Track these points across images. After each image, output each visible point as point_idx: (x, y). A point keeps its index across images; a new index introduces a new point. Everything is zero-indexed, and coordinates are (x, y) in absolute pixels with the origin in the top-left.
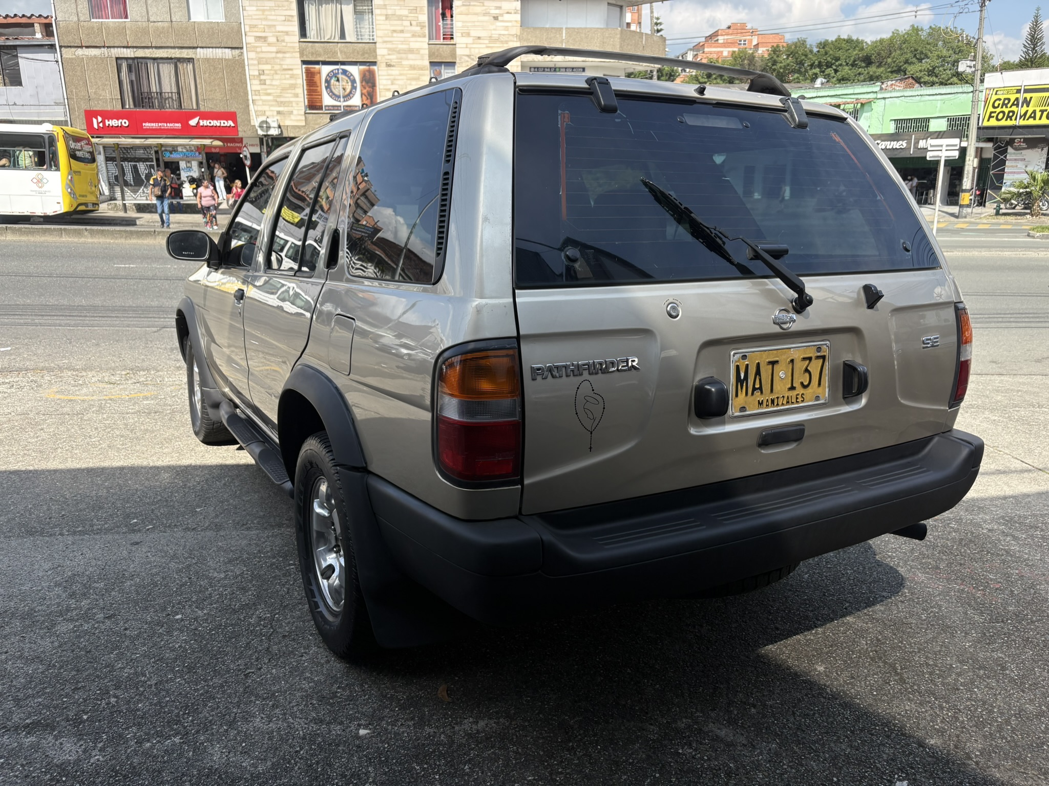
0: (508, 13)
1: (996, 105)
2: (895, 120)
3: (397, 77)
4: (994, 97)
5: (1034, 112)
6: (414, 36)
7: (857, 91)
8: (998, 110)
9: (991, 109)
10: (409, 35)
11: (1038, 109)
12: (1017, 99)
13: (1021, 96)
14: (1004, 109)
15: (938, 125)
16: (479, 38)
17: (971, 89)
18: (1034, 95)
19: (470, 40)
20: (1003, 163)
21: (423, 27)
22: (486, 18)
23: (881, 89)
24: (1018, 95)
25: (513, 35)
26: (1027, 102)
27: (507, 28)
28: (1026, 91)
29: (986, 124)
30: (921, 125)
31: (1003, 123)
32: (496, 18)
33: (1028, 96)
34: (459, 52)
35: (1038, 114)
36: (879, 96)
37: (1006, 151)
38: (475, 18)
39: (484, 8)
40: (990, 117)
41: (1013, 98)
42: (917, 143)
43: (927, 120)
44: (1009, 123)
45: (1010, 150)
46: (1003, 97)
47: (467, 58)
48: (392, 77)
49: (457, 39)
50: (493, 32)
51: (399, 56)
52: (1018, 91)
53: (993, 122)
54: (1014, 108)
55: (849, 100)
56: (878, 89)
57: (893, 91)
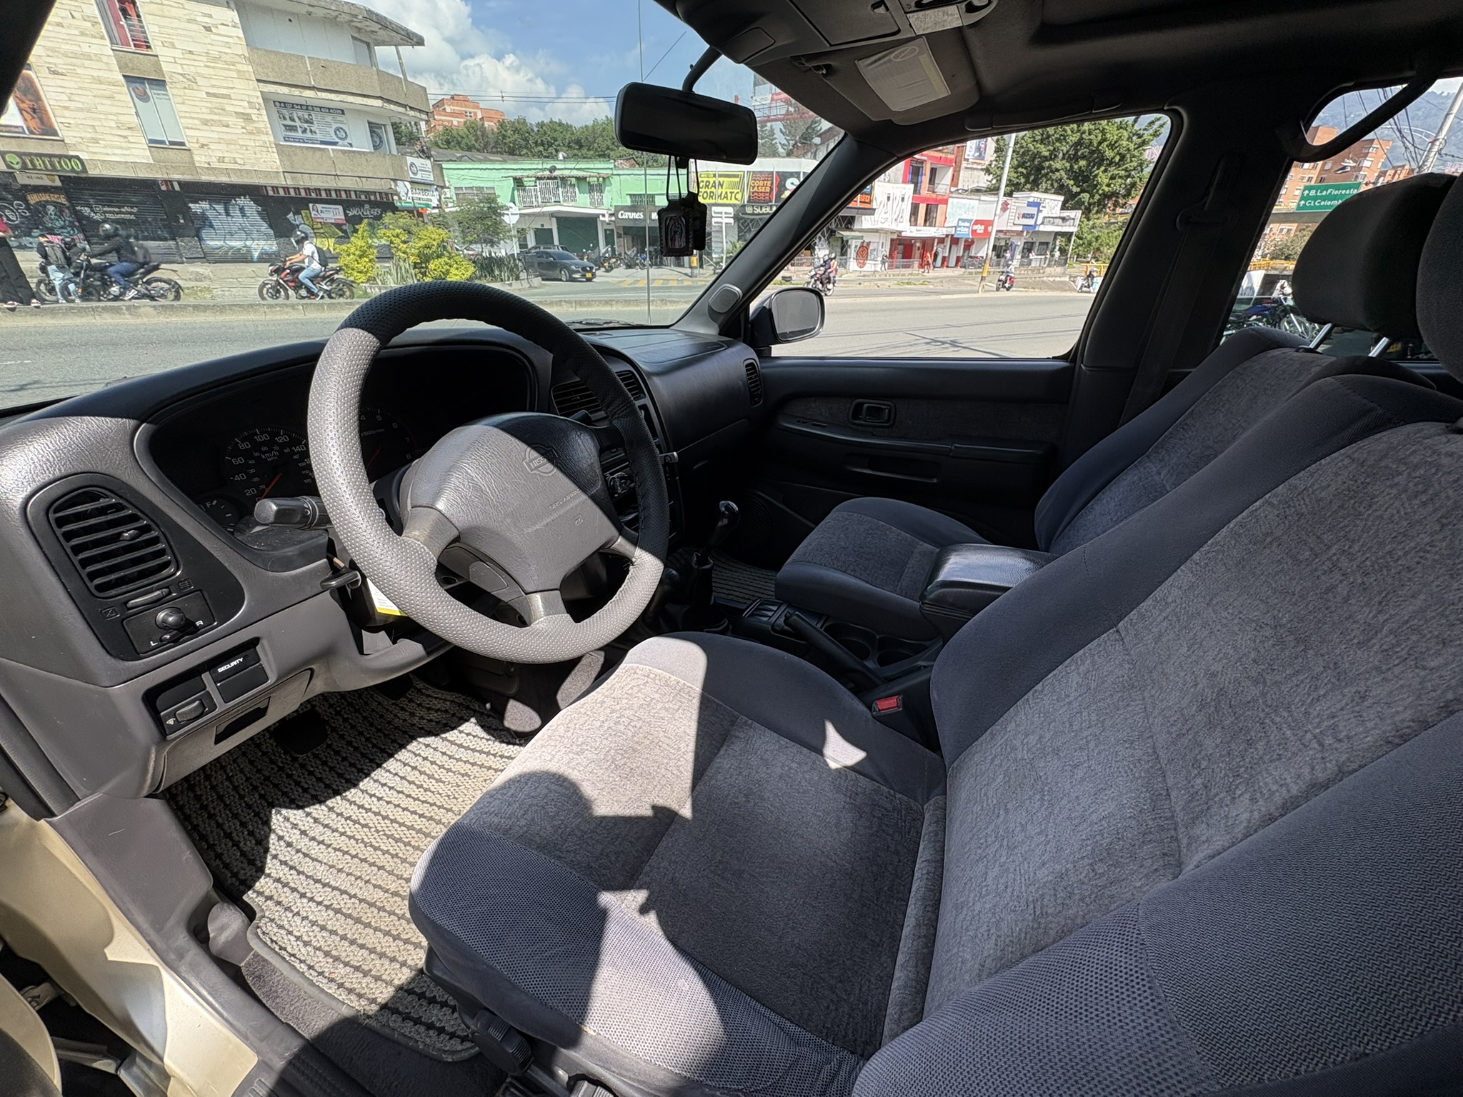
0: (223, 24)
1: (701, 185)
2: (630, 194)
3: (74, 91)
4: (699, 180)
5: (726, 193)
6: (83, 34)
7: (596, 166)
8: (703, 190)
10: (77, 32)
11: (728, 191)
12: (714, 182)
13: (718, 180)
15: (663, 200)
16: (191, 52)
19: (178, 54)
21: (95, 24)
22: (194, 27)
23: (615, 166)
25: (240, 56)
27: (227, 45)
28: (720, 176)
30: (650, 199)
31: (707, 200)
32: (208, 29)
33: (721, 179)
34: (165, 67)
35: (729, 195)
36: (615, 172)
38: (176, 24)
39: (186, 12)
41: (712, 180)
42: (650, 214)
43: (651, 196)
47: (181, 78)
48: (68, 91)
49: (157, 48)
50: (209, 47)
51: (69, 60)
52: (715, 176)
54: (713, 189)
55: (592, 174)
56: (612, 166)
57: (623, 169)
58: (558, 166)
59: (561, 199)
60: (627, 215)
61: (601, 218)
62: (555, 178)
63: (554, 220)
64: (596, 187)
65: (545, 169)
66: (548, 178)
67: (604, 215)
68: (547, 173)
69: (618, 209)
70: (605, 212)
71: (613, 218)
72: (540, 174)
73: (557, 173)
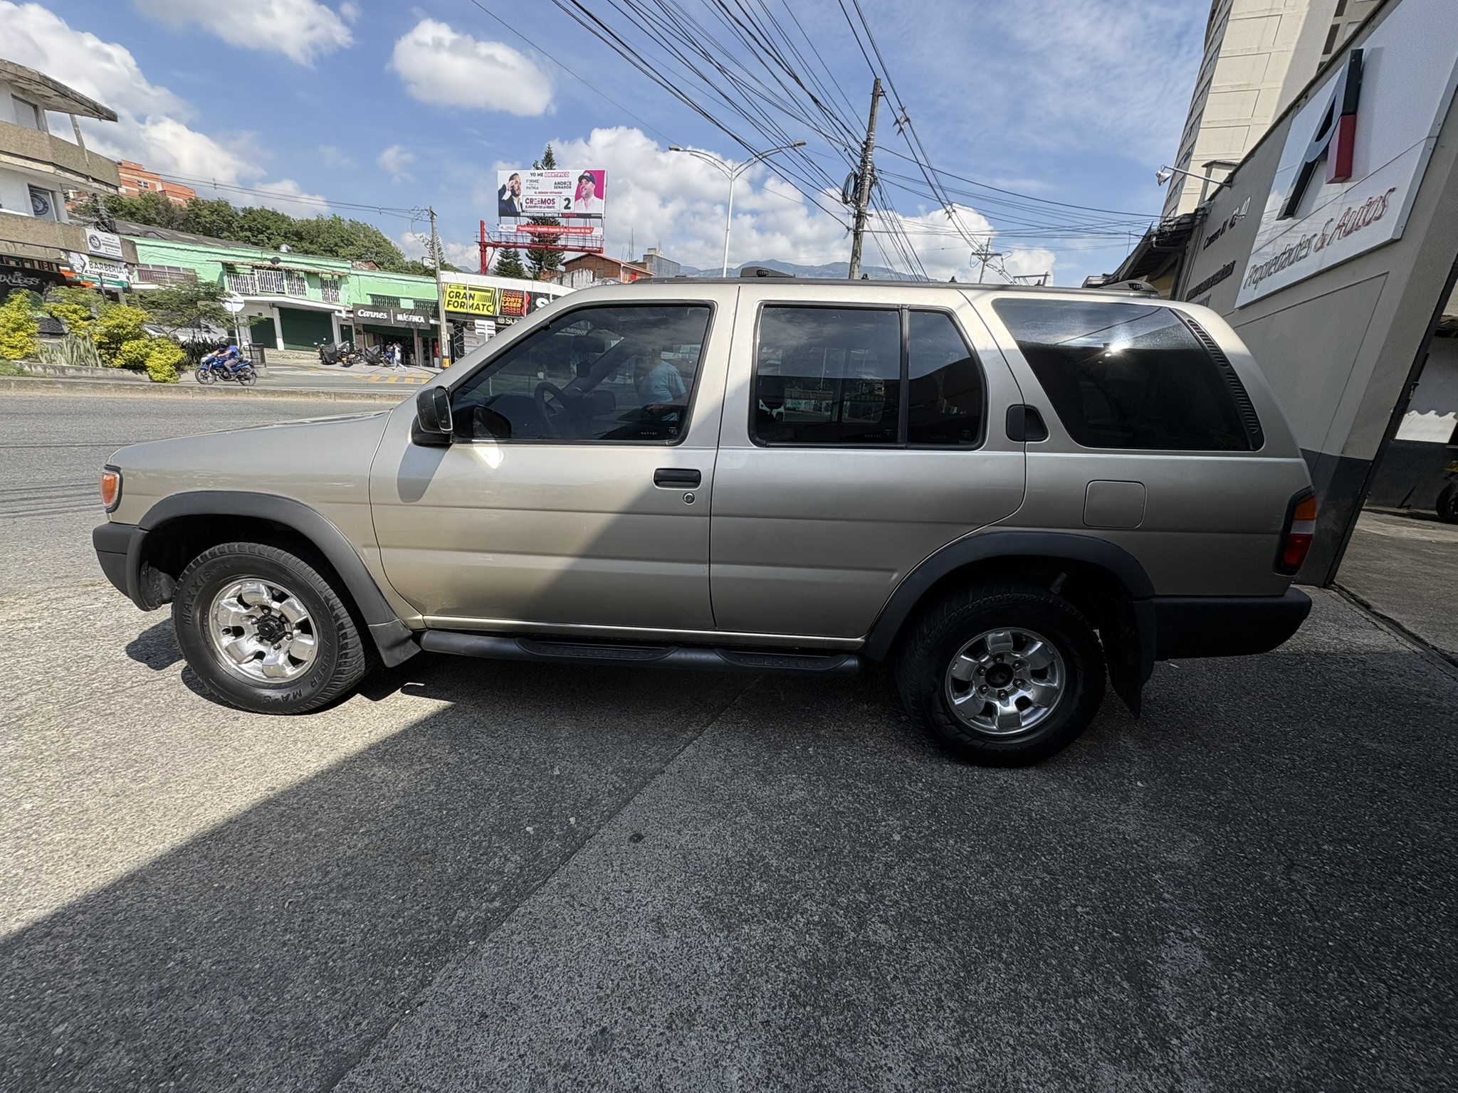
1: (451, 295)
2: (371, 295)
4: (449, 290)
5: (478, 305)
7: (330, 264)
8: (454, 300)
9: (448, 298)
11: (480, 303)
12: (465, 294)
13: (468, 292)
14: (457, 299)
15: (410, 305)
17: (435, 281)
18: (477, 293)
20: (462, 338)
23: (353, 266)
24: (465, 291)
26: (472, 297)
28: (470, 289)
29: (447, 308)
30: (395, 301)
31: (458, 310)
33: (472, 292)
35: (481, 307)
36: (352, 272)
37: (462, 331)
40: (449, 304)
41: (462, 292)
42: (395, 316)
43: (398, 299)
44: (462, 310)
45: (465, 329)
46: (455, 291)
52: (465, 288)
53: (451, 308)
54: (464, 300)
55: (325, 271)
56: (350, 266)
57: (362, 270)
58: (282, 258)
59: (286, 291)
60: (367, 314)
61: (337, 313)
62: (278, 269)
63: (276, 311)
64: (331, 284)
65: (265, 259)
66: (269, 269)
67: (340, 311)
68: (268, 263)
69: (357, 307)
70: (342, 308)
71: (352, 316)
72: (258, 263)
73: (280, 265)
